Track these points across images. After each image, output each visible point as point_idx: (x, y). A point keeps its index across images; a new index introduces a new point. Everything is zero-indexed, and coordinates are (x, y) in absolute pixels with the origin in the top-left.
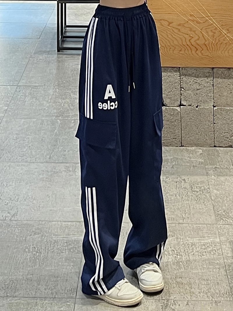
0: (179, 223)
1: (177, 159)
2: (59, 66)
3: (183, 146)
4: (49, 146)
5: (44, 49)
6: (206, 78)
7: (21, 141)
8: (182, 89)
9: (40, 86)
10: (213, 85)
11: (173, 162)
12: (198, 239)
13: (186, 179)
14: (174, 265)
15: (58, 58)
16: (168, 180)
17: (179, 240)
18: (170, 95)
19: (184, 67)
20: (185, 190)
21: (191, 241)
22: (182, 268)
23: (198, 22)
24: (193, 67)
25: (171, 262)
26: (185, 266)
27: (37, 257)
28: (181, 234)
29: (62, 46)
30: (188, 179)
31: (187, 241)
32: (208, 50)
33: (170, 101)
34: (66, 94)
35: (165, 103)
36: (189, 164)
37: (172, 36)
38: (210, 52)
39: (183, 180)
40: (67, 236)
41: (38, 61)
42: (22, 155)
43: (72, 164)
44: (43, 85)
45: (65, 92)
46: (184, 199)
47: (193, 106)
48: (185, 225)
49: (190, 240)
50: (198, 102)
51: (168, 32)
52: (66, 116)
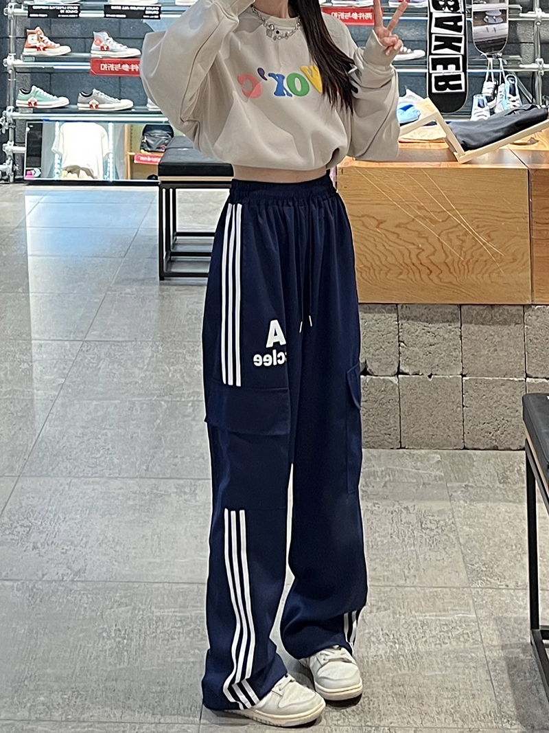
0: (398, 586)
1: (393, 470)
2: (162, 306)
3: (404, 448)
4: (146, 449)
5: (134, 276)
6: (447, 324)
7: (91, 440)
8: (402, 344)
9: (127, 341)
10: (461, 336)
11: (386, 477)
12: (434, 614)
13: (409, 507)
14: (389, 661)
15: (162, 291)
16: (377, 508)
17: (398, 616)
18: (378, 355)
19: (405, 304)
20: (409, 527)
21: (421, 618)
22: (404, 667)
23: (433, 221)
24: (423, 304)
25: (383, 657)
26: (410, 664)
27: (123, 647)
28: (402, 605)
29: (169, 270)
30: (414, 506)
31: (412, 619)
32: (452, 273)
33: (379, 366)
34: (177, 355)
35: (370, 370)
36: (415, 481)
37: (384, 246)
38: (456, 275)
39: (404, 508)
40: (181, 609)
41: (122, 297)
42: (93, 464)
43: (189, 481)
44: (133, 339)
45: (176, 353)
46: (406, 543)
47: (422, 374)
48: (409, 589)
49: (419, 616)
50: (432, 368)
51: (377, 240)
52: (177, 395)
